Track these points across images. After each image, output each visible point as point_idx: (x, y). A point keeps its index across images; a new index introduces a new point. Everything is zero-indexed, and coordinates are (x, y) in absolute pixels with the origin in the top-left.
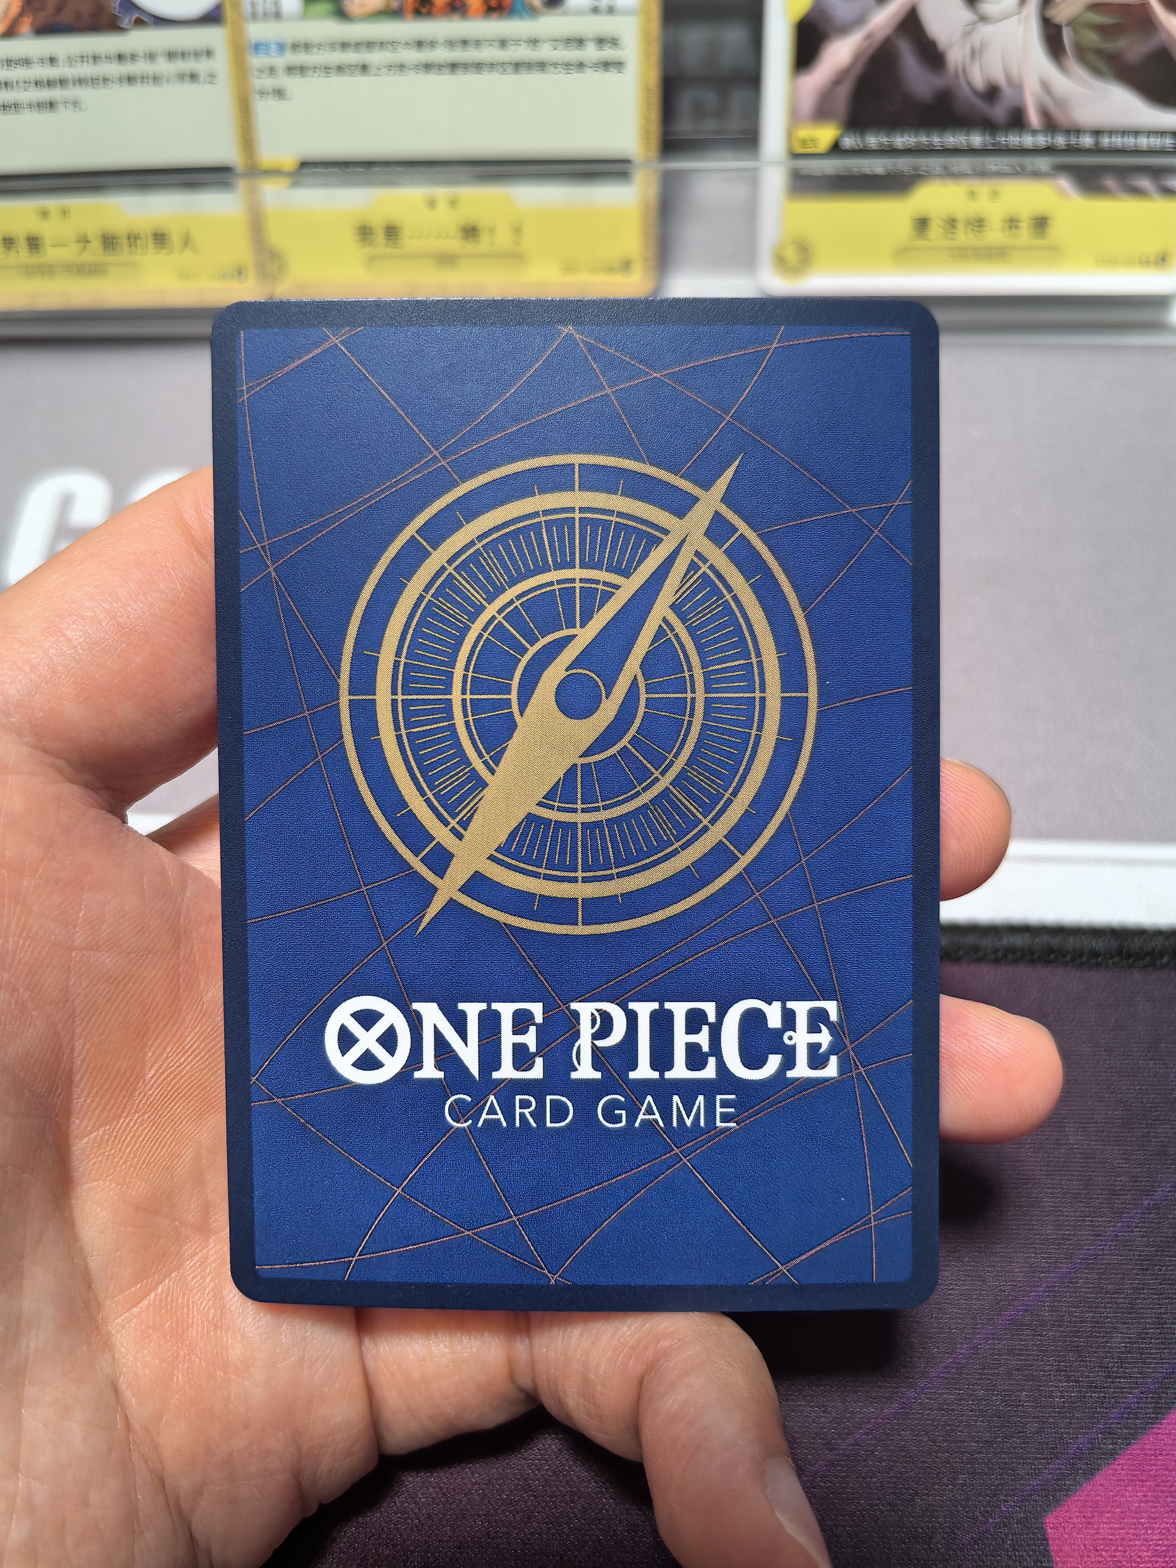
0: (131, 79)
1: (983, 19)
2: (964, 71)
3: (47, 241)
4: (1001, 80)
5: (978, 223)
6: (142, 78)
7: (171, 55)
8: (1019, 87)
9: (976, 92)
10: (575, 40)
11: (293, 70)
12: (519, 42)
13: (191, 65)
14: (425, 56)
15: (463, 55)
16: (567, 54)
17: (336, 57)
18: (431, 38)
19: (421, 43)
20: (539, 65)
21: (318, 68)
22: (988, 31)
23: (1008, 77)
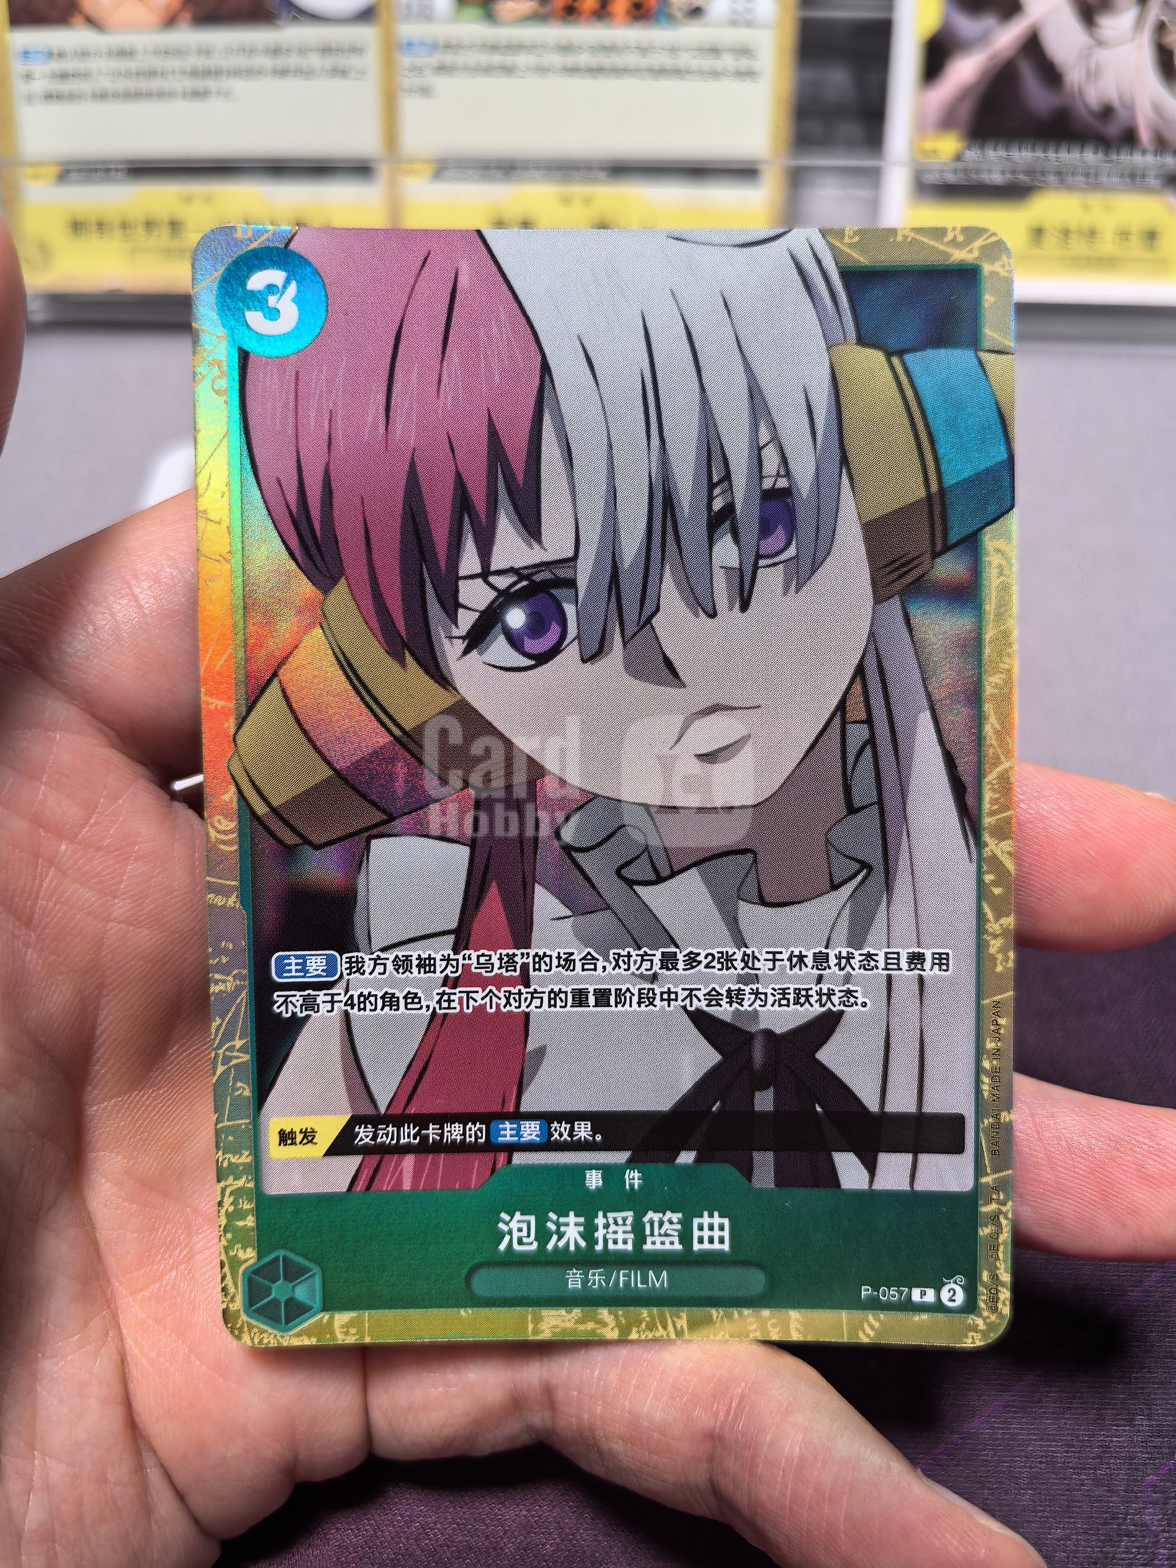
0: (282, 73)
1: (1100, 43)
2: (1081, 93)
3: (187, 224)
4: (1115, 102)
5: (1092, 234)
6: (296, 71)
7: (326, 50)
8: (1131, 108)
9: (1091, 113)
10: (715, 51)
11: (442, 69)
12: (661, 51)
13: (342, 61)
14: (569, 60)
15: (606, 60)
16: (707, 63)
17: (485, 58)
18: (577, 44)
19: (566, 48)
20: (678, 73)
21: (467, 69)
22: (1103, 55)
23: (1121, 98)
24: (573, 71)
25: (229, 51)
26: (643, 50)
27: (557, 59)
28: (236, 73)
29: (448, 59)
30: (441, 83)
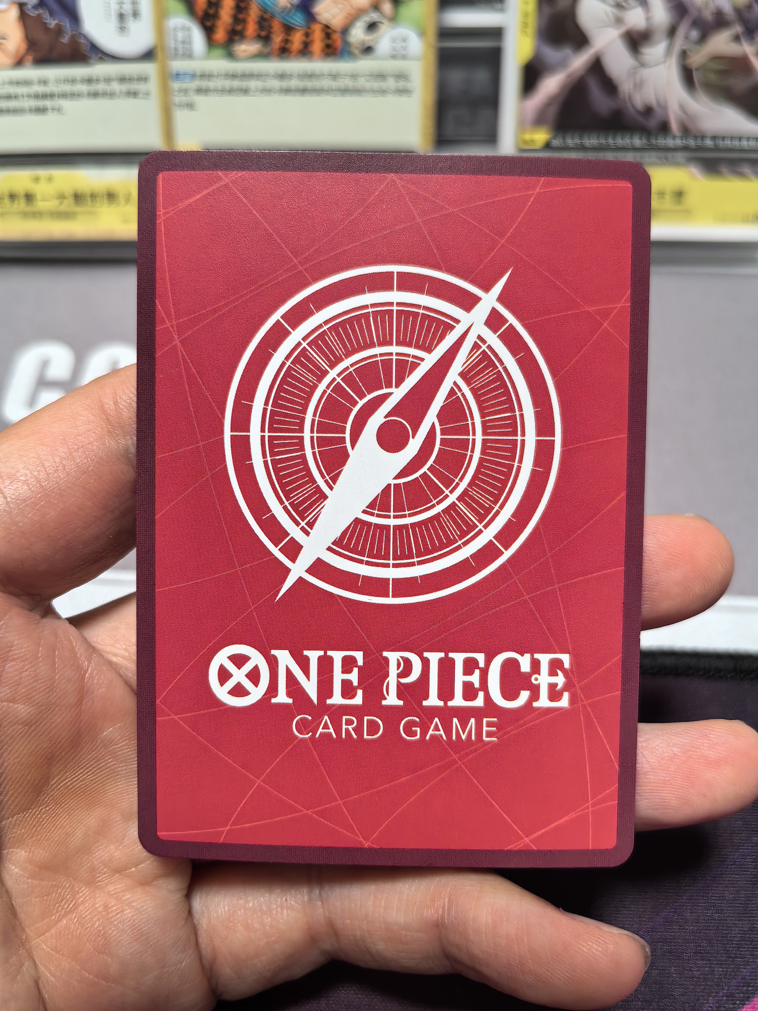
0: (95, 95)
1: (643, 65)
2: (630, 97)
3: (39, 197)
6: (103, 94)
7: (122, 79)
8: (665, 108)
9: (638, 112)
10: (381, 76)
11: (200, 91)
12: (345, 77)
13: (134, 86)
14: (285, 84)
15: (309, 84)
16: (376, 85)
17: (228, 83)
18: (288, 73)
19: (282, 76)
20: (358, 91)
21: (216, 91)
22: (646, 73)
23: (658, 102)
24: (287, 91)
25: (58, 81)
26: (334, 76)
27: (276, 84)
28: (64, 95)
29: (204, 84)
30: (199, 99)
